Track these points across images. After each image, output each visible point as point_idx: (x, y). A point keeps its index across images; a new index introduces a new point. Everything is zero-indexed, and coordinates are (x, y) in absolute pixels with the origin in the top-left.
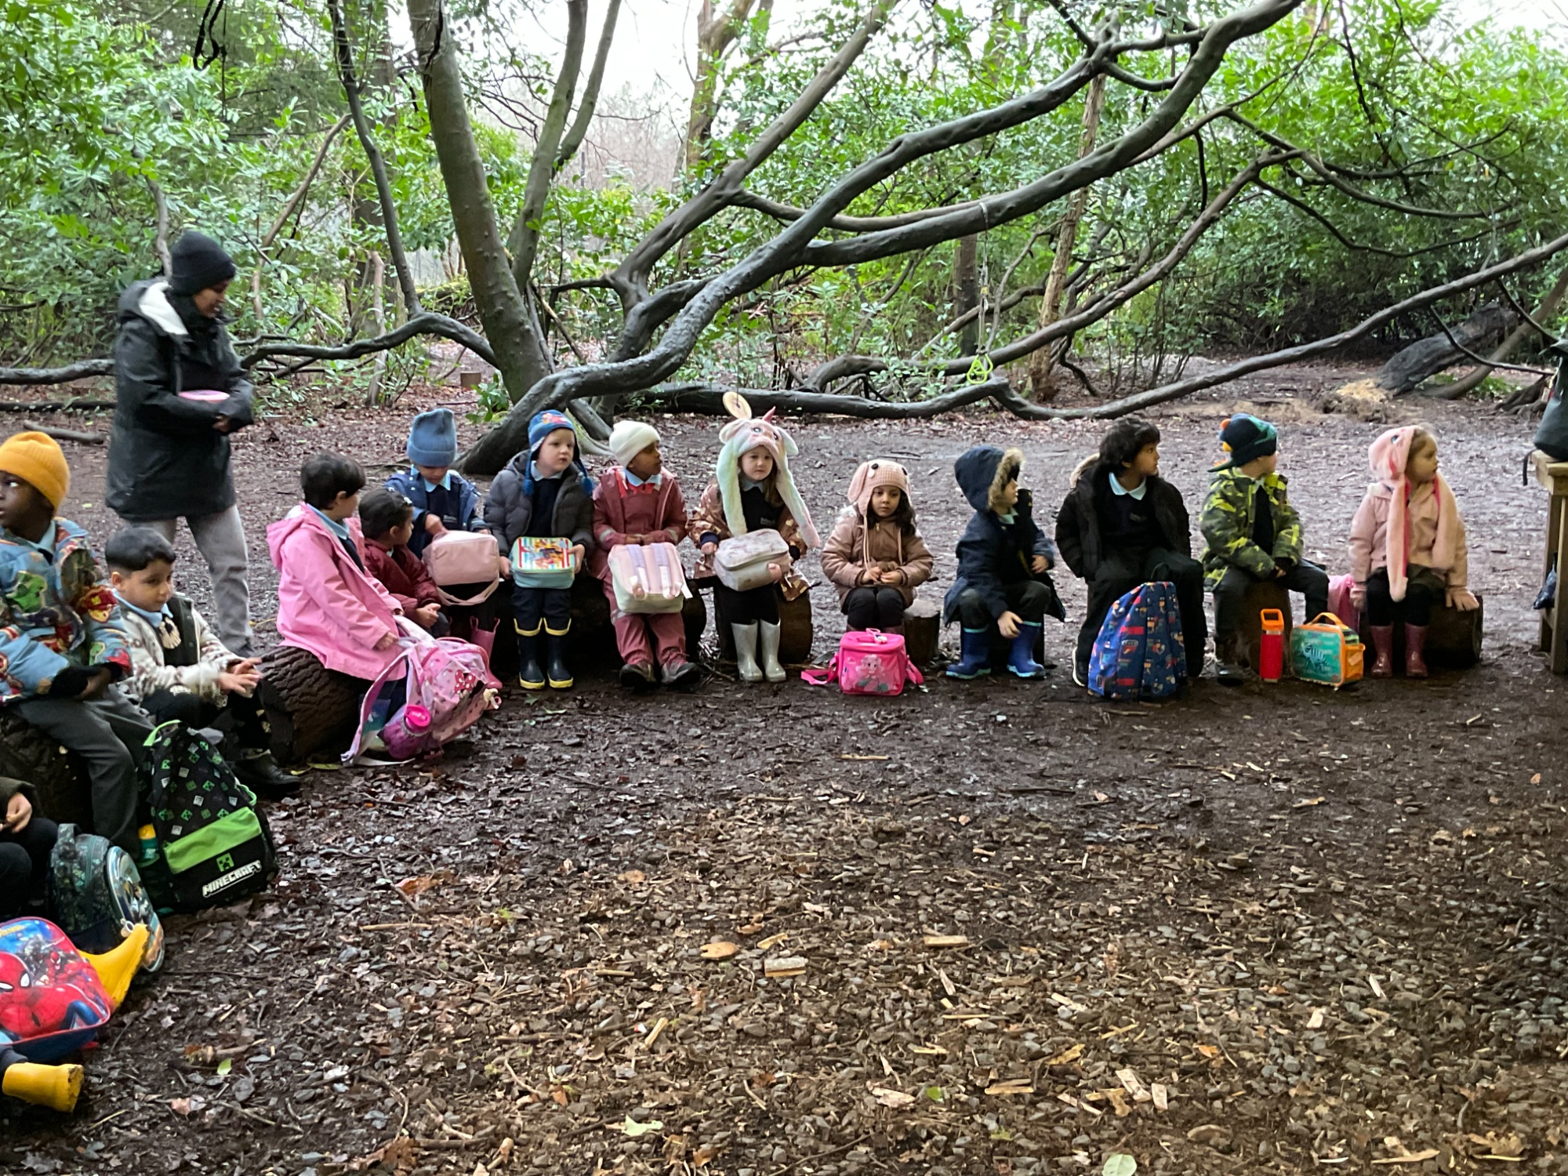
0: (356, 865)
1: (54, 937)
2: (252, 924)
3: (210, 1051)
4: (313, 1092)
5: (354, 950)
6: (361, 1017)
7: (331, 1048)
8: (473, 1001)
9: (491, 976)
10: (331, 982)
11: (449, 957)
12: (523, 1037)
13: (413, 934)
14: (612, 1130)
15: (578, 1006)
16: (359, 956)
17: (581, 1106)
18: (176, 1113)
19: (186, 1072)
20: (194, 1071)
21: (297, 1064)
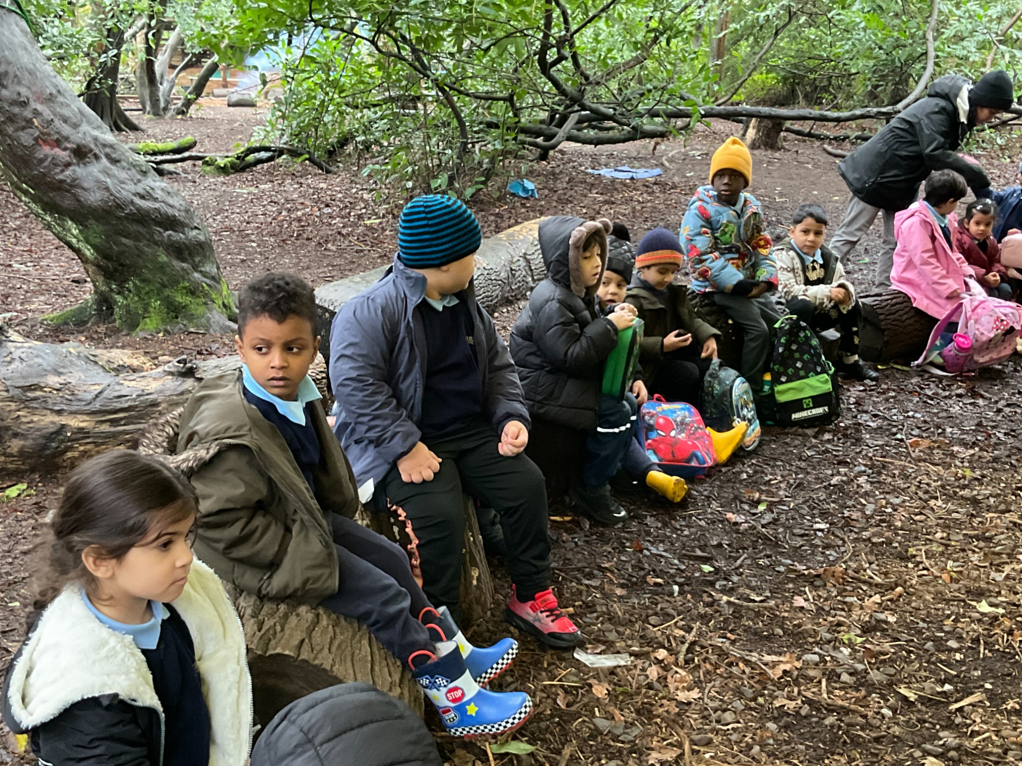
0: (890, 425)
1: (694, 416)
2: (814, 441)
3: (757, 495)
4: (803, 532)
5: (863, 468)
6: (850, 503)
7: (824, 513)
8: (921, 514)
9: (940, 503)
10: (842, 481)
11: (919, 487)
12: (943, 541)
13: (904, 468)
14: (970, 605)
15: (987, 534)
16: (865, 472)
17: (956, 586)
18: (727, 520)
19: (742, 502)
20: (746, 503)
21: (803, 516)
